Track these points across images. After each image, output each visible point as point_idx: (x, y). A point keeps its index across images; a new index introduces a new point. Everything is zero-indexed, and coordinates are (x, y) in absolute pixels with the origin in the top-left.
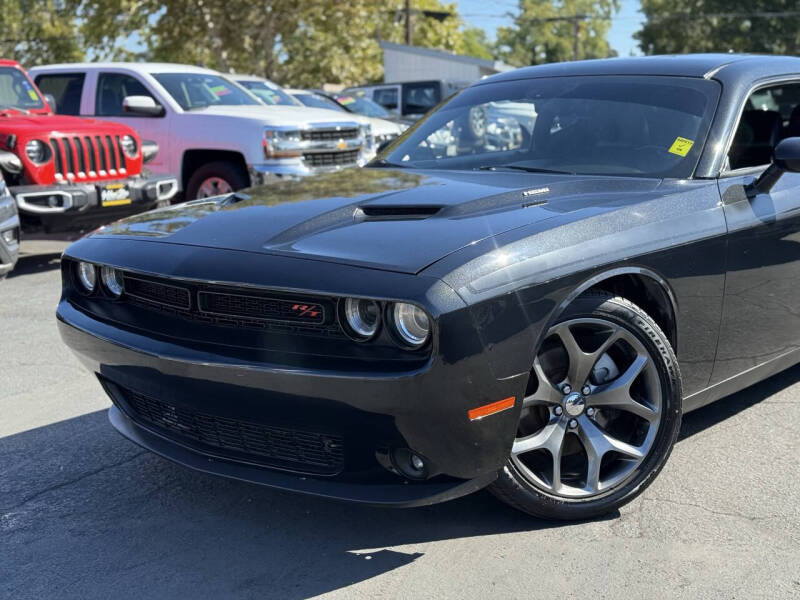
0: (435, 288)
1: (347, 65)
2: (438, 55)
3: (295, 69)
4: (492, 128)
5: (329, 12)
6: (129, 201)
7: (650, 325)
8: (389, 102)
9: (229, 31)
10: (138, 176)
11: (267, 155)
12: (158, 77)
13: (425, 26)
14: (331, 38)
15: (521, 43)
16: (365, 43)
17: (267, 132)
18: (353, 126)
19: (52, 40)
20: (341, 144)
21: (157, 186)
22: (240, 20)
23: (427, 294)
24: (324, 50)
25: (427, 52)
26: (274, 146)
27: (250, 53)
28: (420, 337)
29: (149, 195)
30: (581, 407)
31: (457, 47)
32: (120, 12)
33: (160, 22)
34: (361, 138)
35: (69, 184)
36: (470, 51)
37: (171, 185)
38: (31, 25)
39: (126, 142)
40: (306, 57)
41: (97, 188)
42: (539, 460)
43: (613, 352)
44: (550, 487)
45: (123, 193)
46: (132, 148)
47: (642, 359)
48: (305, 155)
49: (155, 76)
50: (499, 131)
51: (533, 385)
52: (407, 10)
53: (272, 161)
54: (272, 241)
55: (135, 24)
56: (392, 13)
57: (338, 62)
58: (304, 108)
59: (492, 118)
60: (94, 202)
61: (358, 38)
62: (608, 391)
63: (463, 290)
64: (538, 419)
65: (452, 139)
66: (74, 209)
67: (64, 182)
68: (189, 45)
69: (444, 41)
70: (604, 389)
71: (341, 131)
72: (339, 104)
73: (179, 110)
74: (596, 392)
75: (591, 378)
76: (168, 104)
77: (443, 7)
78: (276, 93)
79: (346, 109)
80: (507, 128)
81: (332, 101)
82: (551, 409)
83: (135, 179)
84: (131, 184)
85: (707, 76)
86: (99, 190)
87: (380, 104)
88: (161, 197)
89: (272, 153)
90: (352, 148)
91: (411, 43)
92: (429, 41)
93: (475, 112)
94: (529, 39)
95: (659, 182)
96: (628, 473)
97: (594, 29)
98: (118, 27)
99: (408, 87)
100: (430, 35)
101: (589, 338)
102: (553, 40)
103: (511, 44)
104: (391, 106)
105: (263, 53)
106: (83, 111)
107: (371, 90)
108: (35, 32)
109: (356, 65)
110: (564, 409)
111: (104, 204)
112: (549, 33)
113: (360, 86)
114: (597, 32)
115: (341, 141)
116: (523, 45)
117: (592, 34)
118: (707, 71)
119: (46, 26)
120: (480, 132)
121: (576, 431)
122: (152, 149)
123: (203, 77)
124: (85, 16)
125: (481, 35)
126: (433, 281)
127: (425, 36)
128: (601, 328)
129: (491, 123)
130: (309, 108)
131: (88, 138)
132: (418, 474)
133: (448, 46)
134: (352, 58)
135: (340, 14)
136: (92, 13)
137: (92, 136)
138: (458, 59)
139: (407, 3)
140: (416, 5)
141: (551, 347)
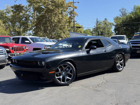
10: (25, 52)
12: (30, 38)
14: (62, 31)
16: (67, 32)
19: (17, 32)
24: (61, 33)
30: (64, 74)
32: (28, 27)
33: (34, 29)
38: (14, 29)
39: (24, 47)
40: (58, 34)
41: (20, 53)
43: (68, 68)
44: (60, 82)
47: (71, 69)
49: (29, 38)
52: (74, 27)
55: (31, 29)
56: (71, 27)
57: (63, 35)
67: (15, 53)
68: (39, 33)
70: (67, 72)
73: (33, 43)
76: (31, 42)
78: (49, 40)
82: (61, 74)
91: (75, 32)
94: (98, 31)
96: (69, 81)
98: (28, 30)
100: (78, 30)
102: (102, 31)
103: (95, 31)
106: (19, 43)
108: (15, 31)
109: (66, 35)
112: (101, 30)
117: (109, 30)
119: (17, 30)
122: (28, 48)
123: (37, 38)
124: (22, 28)
125: (90, 30)
128: (66, 65)
132: (45, 79)
133: (81, 32)
136: (24, 28)
137: (19, 46)
139: (74, 25)
140: (75, 26)
141: (61, 67)
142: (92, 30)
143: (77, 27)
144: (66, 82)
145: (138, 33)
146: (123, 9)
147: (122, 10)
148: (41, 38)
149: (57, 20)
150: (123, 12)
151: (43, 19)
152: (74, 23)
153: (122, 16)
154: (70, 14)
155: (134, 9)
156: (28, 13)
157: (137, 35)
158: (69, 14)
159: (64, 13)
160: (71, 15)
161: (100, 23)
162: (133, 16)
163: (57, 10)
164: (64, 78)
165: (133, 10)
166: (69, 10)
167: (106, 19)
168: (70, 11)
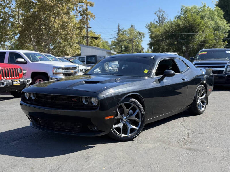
0: (99, 95)
1: (71, 50)
2: (95, 48)
3: (56, 51)
4: (110, 68)
5: (66, 36)
6: (20, 84)
7: (139, 104)
8: (83, 61)
9: (38, 41)
10: (22, 78)
11: (54, 73)
12: (25, 54)
13: (92, 41)
14: (66, 43)
15: (118, 45)
16: (76, 45)
17: (54, 68)
18: (75, 66)
20: (72, 71)
21: (27, 80)
22: (41, 38)
23: (98, 96)
24: (64, 46)
25: (92, 47)
26: (55, 71)
27: (43, 47)
28: (96, 104)
29: (25, 83)
30: (126, 120)
31: (100, 46)
32: (7, 35)
34: (77, 69)
35: (5, 80)
36: (104, 47)
37: (30, 80)
40: (59, 48)
41: (12, 81)
42: (118, 129)
43: (132, 109)
44: (120, 134)
45: (19, 82)
46: (20, 71)
47: (138, 110)
48: (63, 73)
50: (112, 69)
51: (117, 115)
52: (87, 36)
53: (55, 75)
54: (68, 87)
55: (11, 38)
56: (83, 37)
57: (68, 50)
58: (61, 62)
59: (110, 65)
60: (11, 84)
61: (74, 43)
62: (132, 116)
63: (104, 95)
64: (118, 121)
65: (100, 70)
66: (6, 86)
67: (4, 79)
68: (27, 44)
69: (97, 45)
70: (131, 116)
71: (72, 68)
72: (70, 61)
73: (31, 62)
74: (129, 117)
75: (128, 114)
76: (28, 60)
77: (97, 36)
78: (54, 58)
79: (72, 62)
80: (114, 68)
81: (68, 60)
82: (120, 120)
83: (21, 79)
84: (20, 80)
85: (152, 58)
86: (13, 81)
87: (81, 61)
88: (28, 83)
89: (55, 73)
90: (75, 72)
91: (88, 45)
92: (93, 44)
93: (106, 64)
94: (120, 44)
95: (142, 78)
96: (135, 132)
97: (138, 42)
99: (88, 57)
100: (93, 43)
101: (128, 106)
102: (127, 45)
103: (115, 45)
104: (83, 62)
105: (47, 47)
106: (5, 62)
107: (78, 58)
110: (123, 120)
111: (14, 85)
112: (126, 43)
113: (74, 56)
114: (138, 43)
115: (72, 70)
116: (119, 46)
117: (137, 43)
118: (152, 56)
120: (107, 69)
121: (125, 124)
122: (25, 71)
125: (107, 42)
126: (99, 93)
127: (92, 43)
128: (130, 104)
129: (110, 67)
130: (62, 62)
131: (7, 69)
132: (95, 130)
133: (98, 46)
134: (72, 49)
135: (69, 37)
137: (11, 68)
138: (100, 49)
139: (87, 35)
140: (89, 35)
141: (121, 108)
142: (110, 44)
143: (93, 37)
144: (130, 135)
145: (204, 49)
146: (160, 12)
147: (158, 13)
148: (43, 54)
149: (59, 24)
150: (160, 16)
151: (36, 21)
152: (87, 30)
153: (158, 22)
154: (81, 15)
155: (182, 11)
156: (7, 10)
157: (203, 53)
158: (79, 14)
159: (72, 13)
160: (84, 18)
161: (123, 32)
162: (181, 23)
163: (59, 7)
164: (125, 126)
165: (180, 13)
166: (80, 8)
167: (132, 26)
168: (81, 10)
